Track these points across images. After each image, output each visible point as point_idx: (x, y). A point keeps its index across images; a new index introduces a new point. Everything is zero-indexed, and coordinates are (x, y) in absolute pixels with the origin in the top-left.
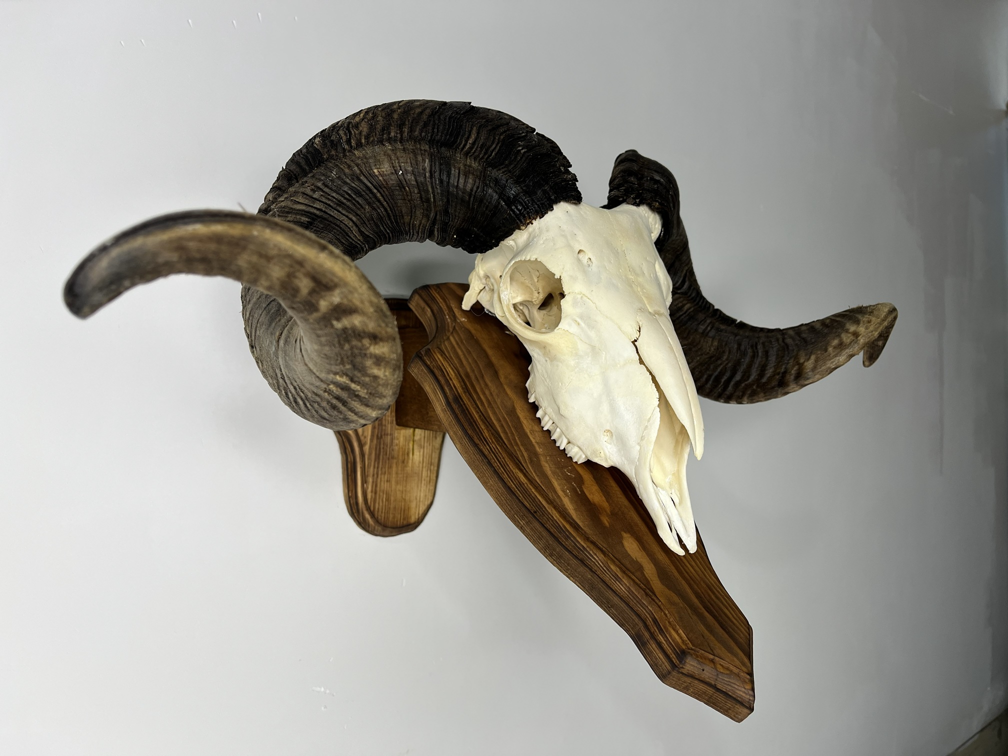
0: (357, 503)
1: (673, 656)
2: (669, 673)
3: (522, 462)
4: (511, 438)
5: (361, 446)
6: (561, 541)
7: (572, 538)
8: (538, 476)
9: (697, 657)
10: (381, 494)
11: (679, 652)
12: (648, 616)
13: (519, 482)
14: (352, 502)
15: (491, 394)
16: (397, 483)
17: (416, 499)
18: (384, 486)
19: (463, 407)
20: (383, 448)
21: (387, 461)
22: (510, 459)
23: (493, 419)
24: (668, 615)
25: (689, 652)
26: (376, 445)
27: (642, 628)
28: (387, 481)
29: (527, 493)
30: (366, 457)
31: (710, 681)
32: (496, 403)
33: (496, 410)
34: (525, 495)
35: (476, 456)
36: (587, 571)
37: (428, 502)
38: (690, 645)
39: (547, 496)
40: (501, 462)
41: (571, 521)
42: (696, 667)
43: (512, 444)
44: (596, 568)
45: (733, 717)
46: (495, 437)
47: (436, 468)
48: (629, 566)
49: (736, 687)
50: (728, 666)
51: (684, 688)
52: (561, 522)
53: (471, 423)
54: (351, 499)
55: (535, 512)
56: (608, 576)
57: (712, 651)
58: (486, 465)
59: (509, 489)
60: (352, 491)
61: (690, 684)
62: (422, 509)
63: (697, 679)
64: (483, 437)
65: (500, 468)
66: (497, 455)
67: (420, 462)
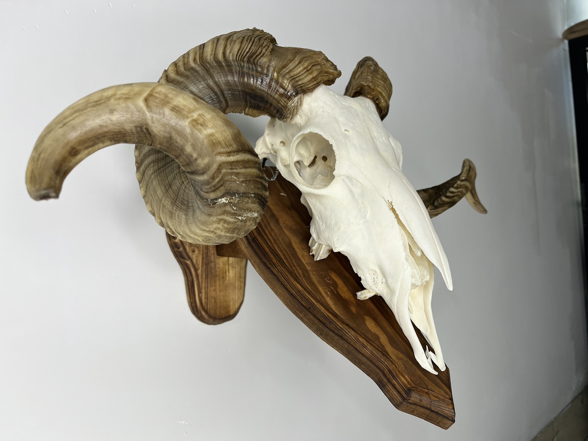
0: (196, 306)
1: (403, 392)
2: (401, 403)
3: (299, 277)
4: (290, 262)
5: (196, 270)
6: (327, 325)
7: (334, 323)
8: (309, 285)
9: (418, 392)
10: (211, 299)
11: (406, 390)
12: (385, 368)
13: (297, 290)
14: (193, 305)
15: (276, 235)
16: (220, 291)
17: (233, 300)
18: (212, 294)
19: (258, 245)
20: (210, 271)
21: (213, 279)
22: (291, 275)
23: (278, 250)
24: (397, 367)
25: (413, 389)
26: (205, 269)
27: (382, 376)
28: (214, 291)
29: (303, 297)
30: (200, 277)
31: (427, 406)
32: (279, 240)
33: (279, 245)
34: (302, 298)
35: (269, 275)
36: (345, 343)
37: (240, 301)
38: (413, 385)
39: (316, 298)
40: (285, 278)
41: (332, 312)
42: (418, 398)
43: (291, 266)
44: (350, 341)
45: (443, 427)
46: (280, 262)
47: (243, 280)
48: (370, 337)
49: (444, 408)
50: (437, 395)
51: (411, 412)
52: (326, 314)
53: (264, 254)
54: (192, 304)
55: (309, 308)
56: (358, 345)
57: (427, 386)
58: (276, 280)
59: (292, 294)
60: (192, 299)
61: (414, 408)
62: (237, 305)
63: (419, 405)
64: (273, 263)
65: (285, 282)
66: (282, 274)
67: (233, 277)
